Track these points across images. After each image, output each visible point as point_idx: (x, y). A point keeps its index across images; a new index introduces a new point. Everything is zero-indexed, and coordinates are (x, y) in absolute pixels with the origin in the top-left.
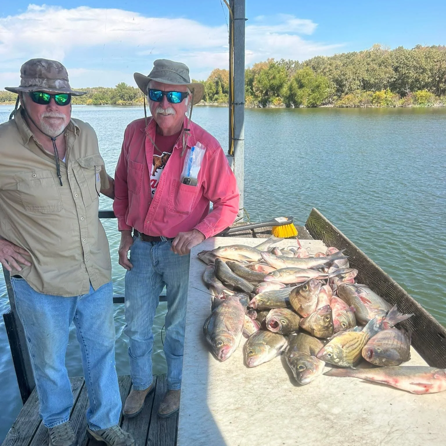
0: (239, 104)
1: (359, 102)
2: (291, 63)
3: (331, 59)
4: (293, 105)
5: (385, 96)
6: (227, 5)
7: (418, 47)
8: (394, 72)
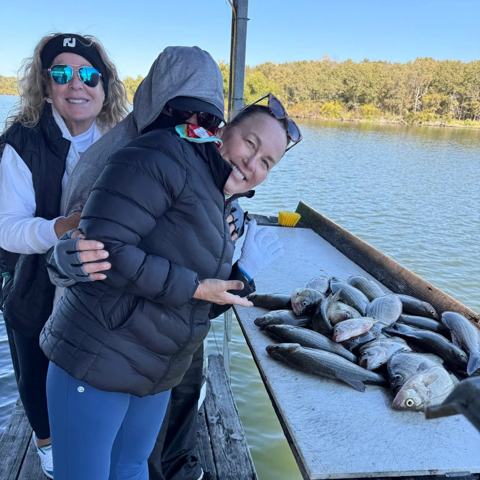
0: (239, 99)
1: (309, 113)
3: (282, 65)
5: (333, 107)
6: (231, 4)
7: (366, 61)
8: (342, 84)
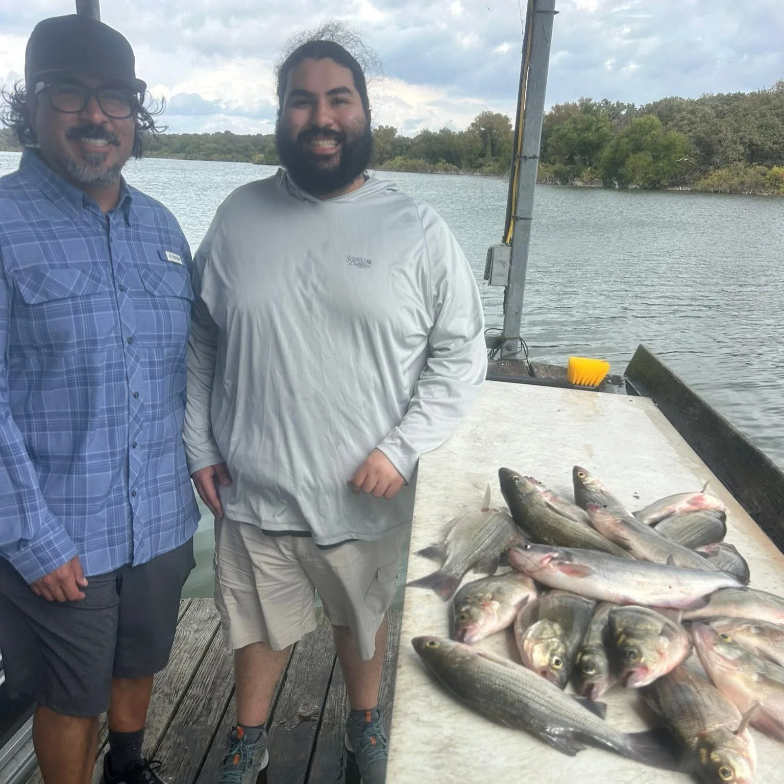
0: (530, 158)
2: (620, 106)
4: (616, 183)
